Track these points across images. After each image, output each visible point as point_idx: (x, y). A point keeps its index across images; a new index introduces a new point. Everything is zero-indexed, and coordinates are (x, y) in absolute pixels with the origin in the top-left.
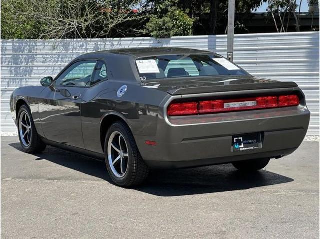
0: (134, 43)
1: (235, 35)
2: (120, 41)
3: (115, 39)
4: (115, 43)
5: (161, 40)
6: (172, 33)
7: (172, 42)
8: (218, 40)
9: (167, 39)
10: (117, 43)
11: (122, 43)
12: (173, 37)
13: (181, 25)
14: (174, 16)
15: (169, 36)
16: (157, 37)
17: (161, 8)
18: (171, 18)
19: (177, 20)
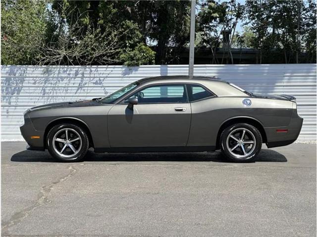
0: (108, 69)
1: (195, 65)
2: (97, 68)
3: (93, 66)
4: (92, 69)
5: (131, 68)
6: (140, 62)
7: (140, 69)
8: (168, 69)
9: (136, 67)
10: (94, 69)
11: (99, 69)
12: (141, 66)
13: (148, 56)
14: (141, 49)
15: (137, 65)
16: (129, 65)
17: (129, 43)
18: (139, 51)
19: (143, 52)
